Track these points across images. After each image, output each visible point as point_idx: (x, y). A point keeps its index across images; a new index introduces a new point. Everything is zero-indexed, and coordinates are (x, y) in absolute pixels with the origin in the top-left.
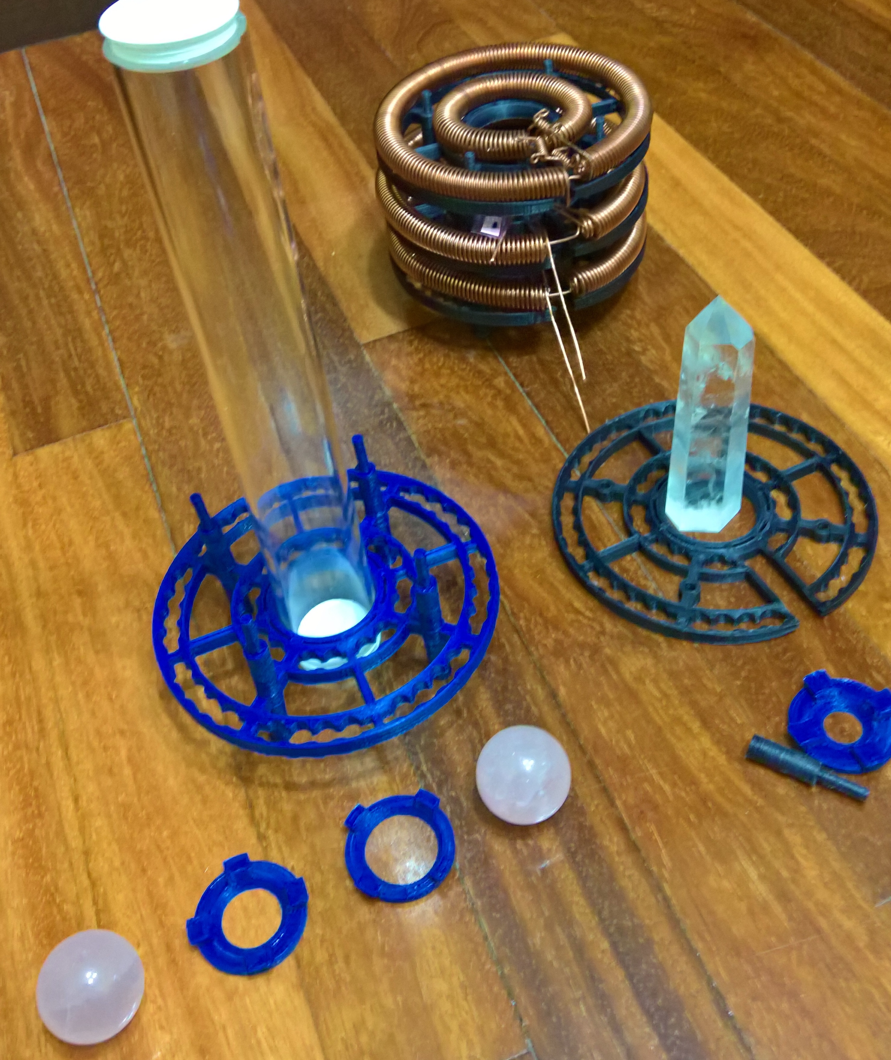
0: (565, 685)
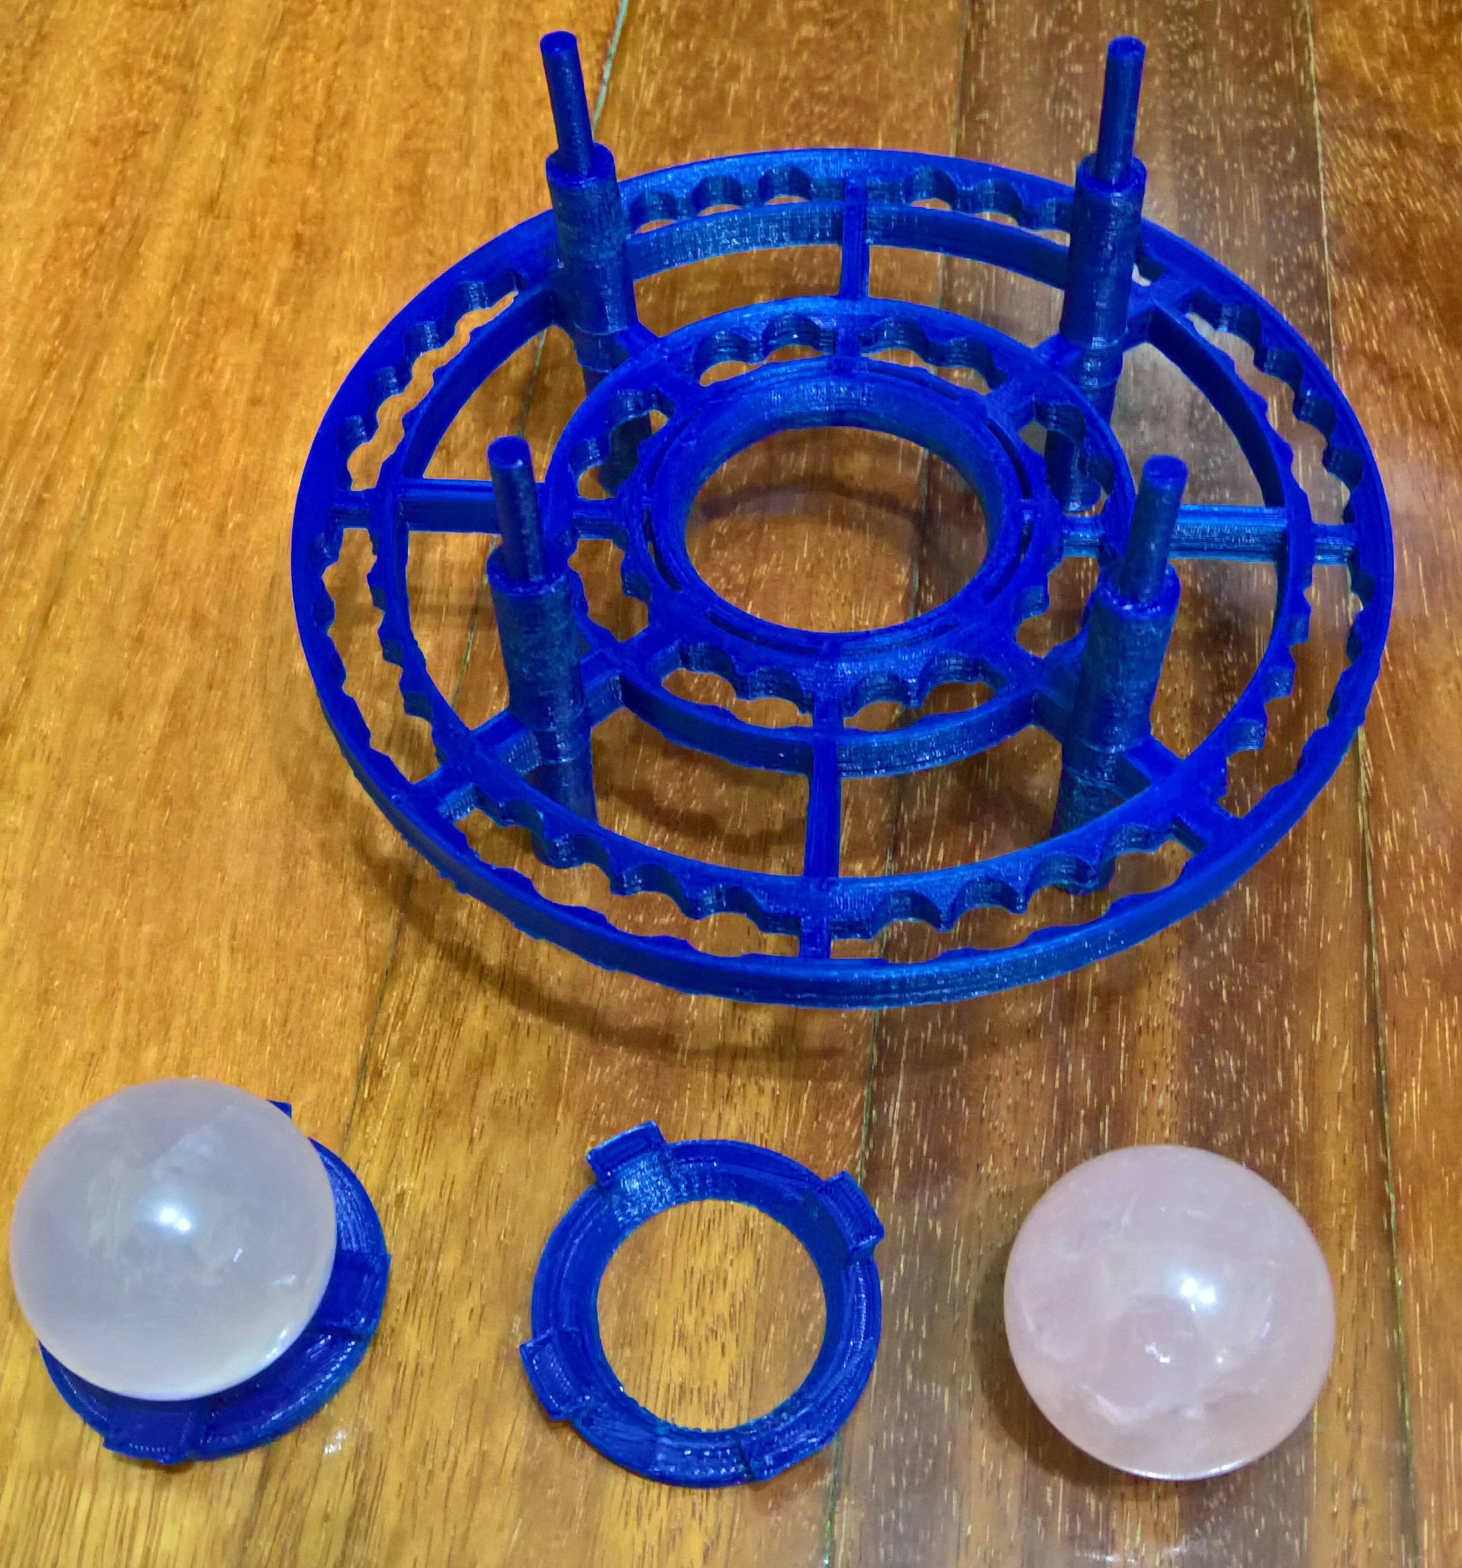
0: (1429, 1083)
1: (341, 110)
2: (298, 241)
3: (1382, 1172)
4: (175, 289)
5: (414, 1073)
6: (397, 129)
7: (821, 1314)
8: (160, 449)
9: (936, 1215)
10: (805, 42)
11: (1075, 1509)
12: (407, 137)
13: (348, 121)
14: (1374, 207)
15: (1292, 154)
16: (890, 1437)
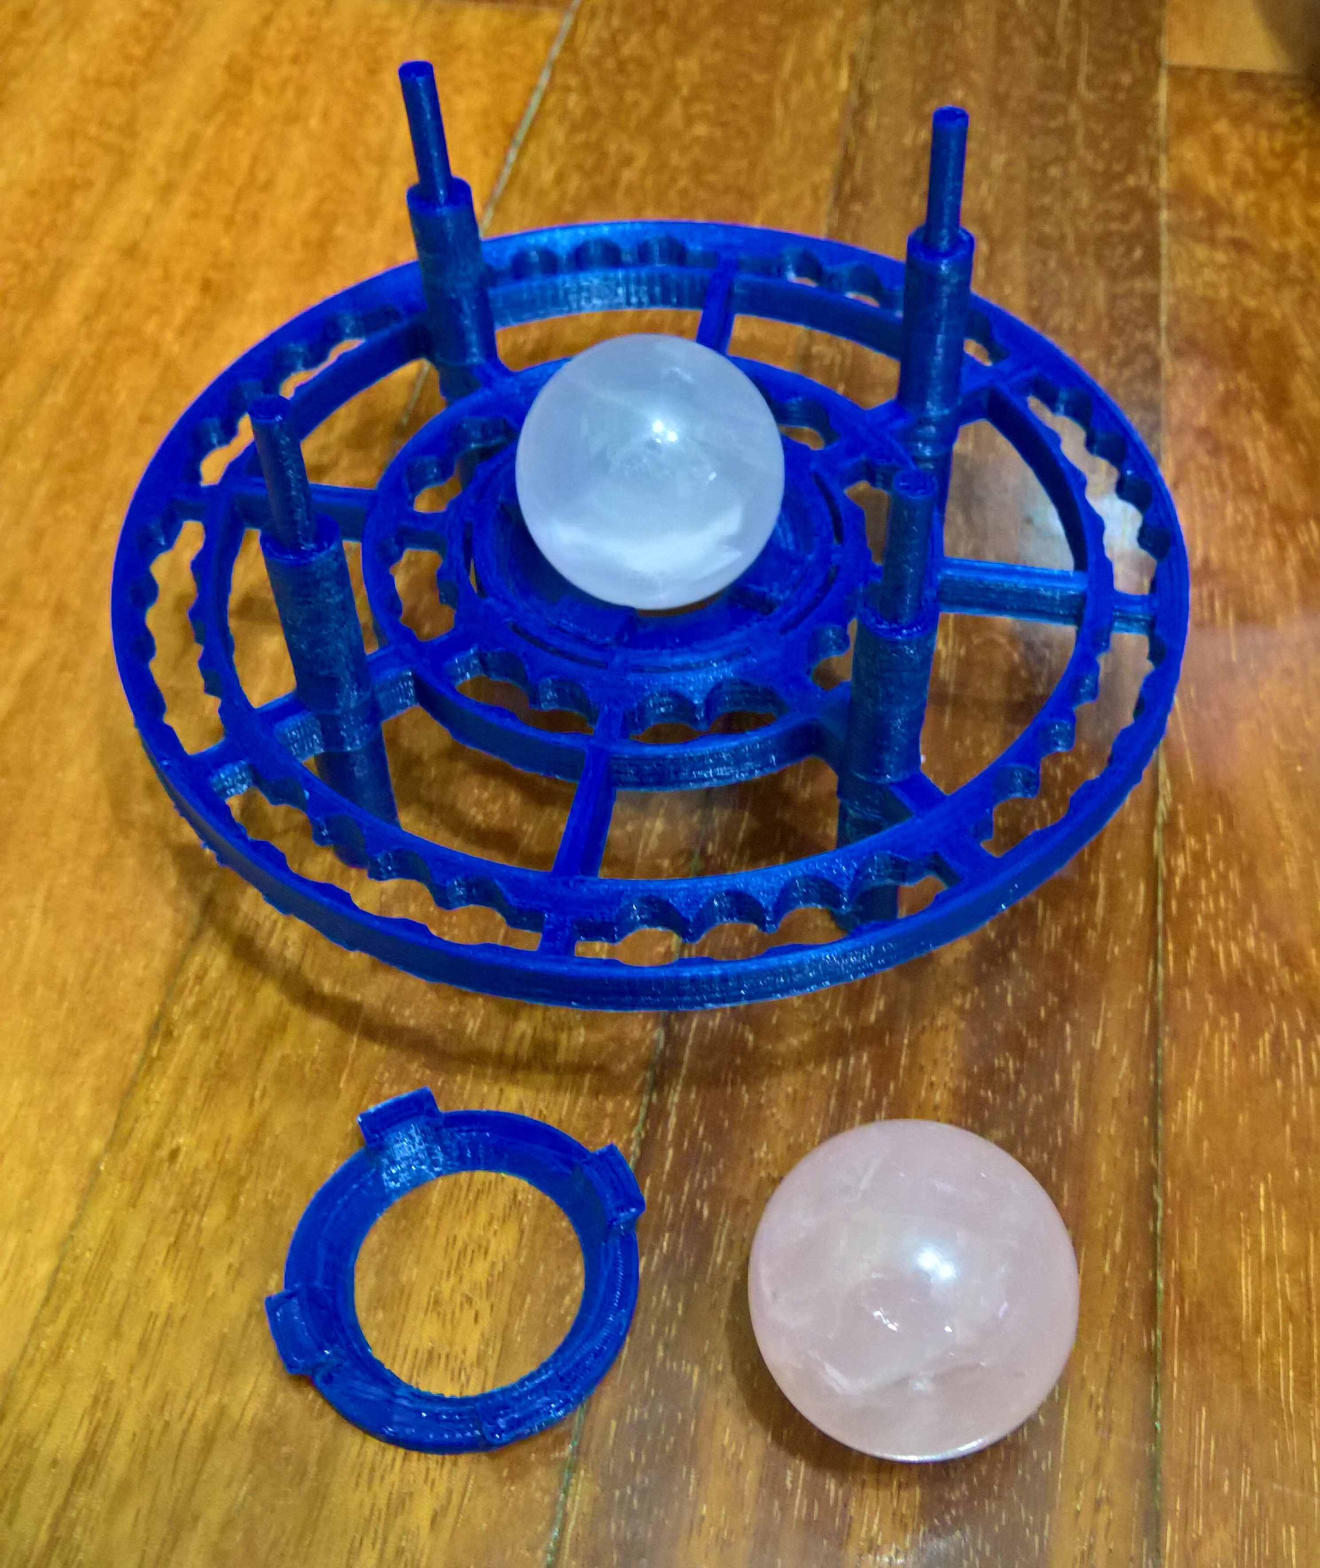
0: (1205, 1093)
1: (262, 175)
2: (206, 286)
3: (1151, 1177)
4: (88, 319)
5: (205, 1035)
6: (312, 195)
7: (579, 1288)
8: (50, 456)
9: (704, 1196)
10: (697, 139)
11: (815, 1493)
12: (322, 201)
13: (269, 185)
14: (1211, 303)
15: (1138, 253)
16: (634, 1413)
